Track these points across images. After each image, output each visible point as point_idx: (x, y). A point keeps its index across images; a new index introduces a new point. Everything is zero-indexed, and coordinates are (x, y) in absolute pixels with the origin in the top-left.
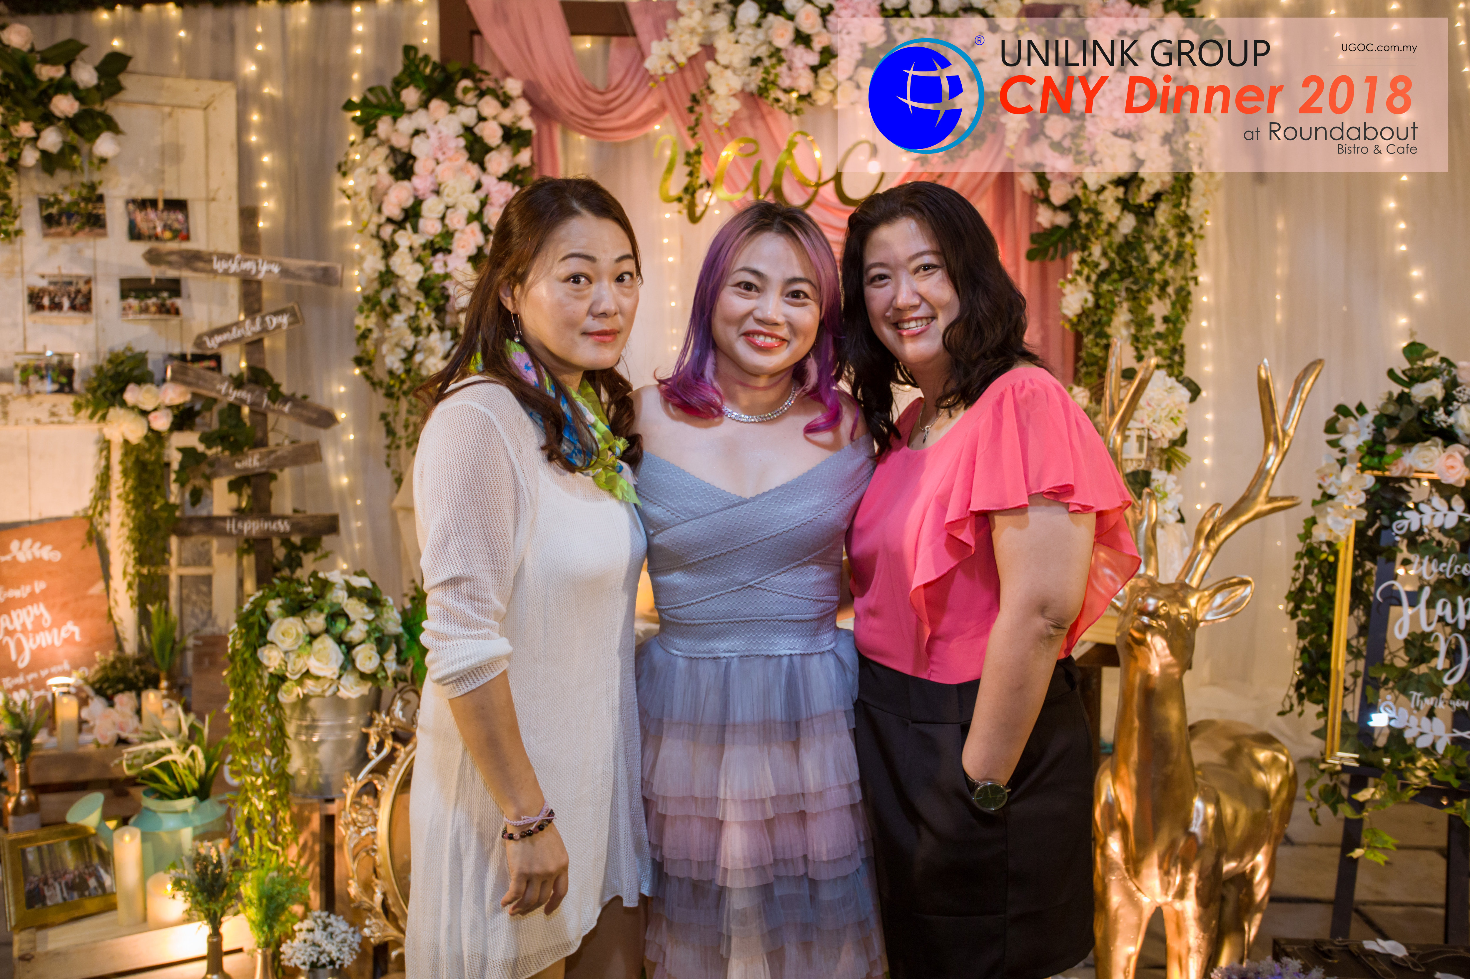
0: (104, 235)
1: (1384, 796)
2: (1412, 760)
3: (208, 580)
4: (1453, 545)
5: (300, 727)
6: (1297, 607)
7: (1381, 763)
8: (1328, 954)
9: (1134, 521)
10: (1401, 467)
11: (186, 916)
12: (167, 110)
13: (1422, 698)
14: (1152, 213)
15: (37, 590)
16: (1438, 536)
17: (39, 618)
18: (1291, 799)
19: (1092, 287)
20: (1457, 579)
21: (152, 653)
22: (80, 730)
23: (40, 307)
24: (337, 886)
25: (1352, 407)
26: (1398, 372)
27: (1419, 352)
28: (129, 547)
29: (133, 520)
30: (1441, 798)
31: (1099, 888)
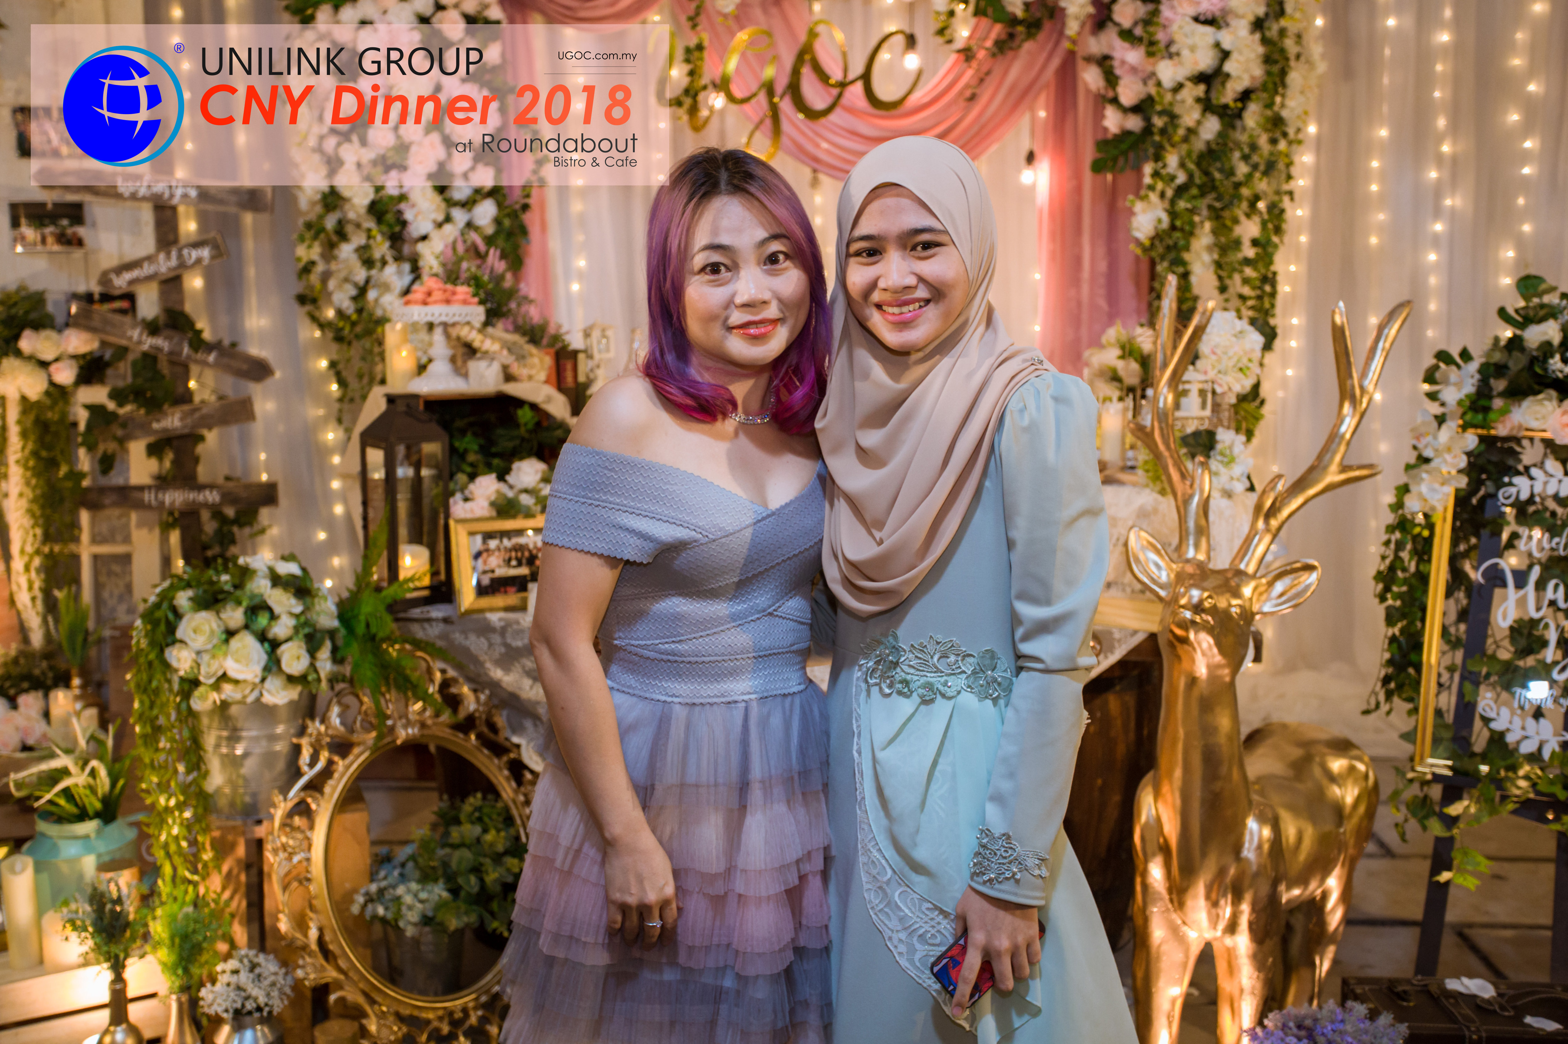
1: (1479, 810)
2: (1513, 768)
3: (126, 559)
5: (220, 738)
6: (1387, 589)
7: (1478, 771)
8: (1403, 996)
9: (1184, 495)
10: (1509, 425)
11: (81, 960)
14: (1239, 115)
16: (1552, 505)
18: (1370, 814)
19: (1167, 205)
21: (60, 646)
24: (268, 921)
25: (1455, 354)
26: (1511, 311)
27: (1535, 287)
28: (27, 522)
29: (34, 489)
30: (1546, 811)
31: (1139, 921)
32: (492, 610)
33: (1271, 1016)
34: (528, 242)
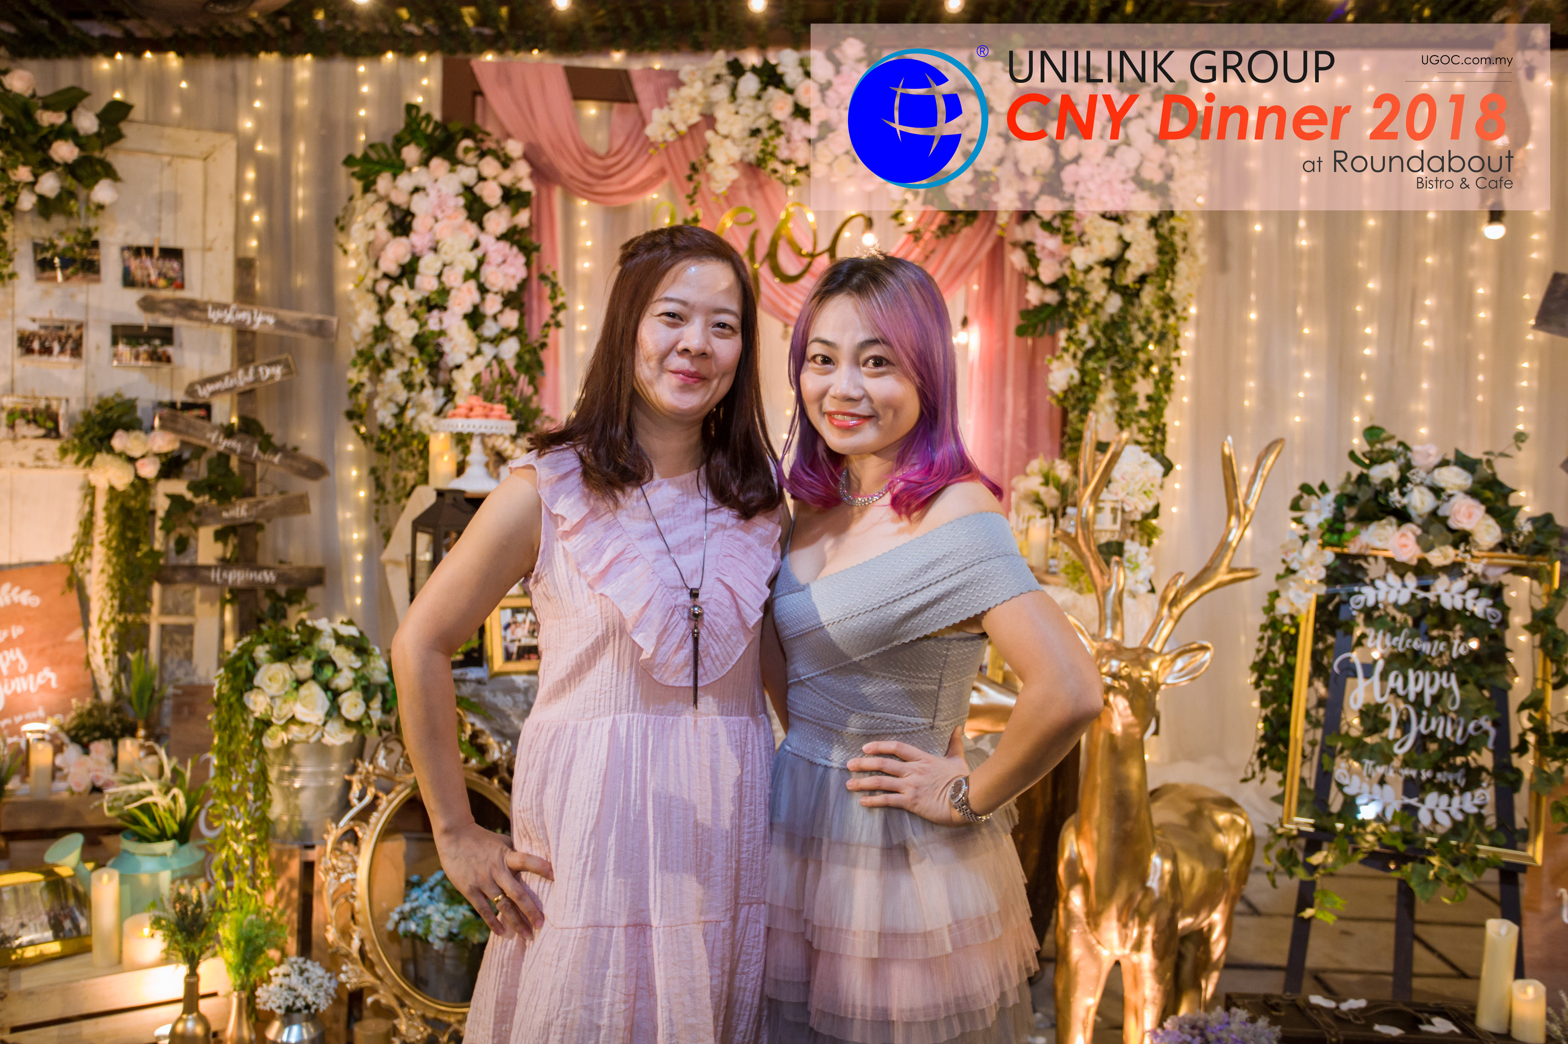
0: (98, 281)
1: (1336, 860)
2: (1363, 825)
3: (188, 630)
4: (1406, 620)
5: (282, 772)
6: (1261, 678)
7: (1334, 828)
8: (1276, 1007)
9: (1103, 587)
10: (1359, 545)
11: (164, 955)
12: (166, 159)
13: (1374, 766)
14: (1137, 294)
15: (15, 635)
16: (1392, 611)
17: (15, 663)
18: (1248, 861)
19: (1078, 364)
20: (1409, 654)
21: (130, 702)
22: (53, 778)
23: (29, 351)
24: (315, 932)
25: (1315, 486)
26: (1359, 454)
27: (1378, 436)
28: (107, 594)
29: (114, 567)
30: (1389, 862)
31: (1061, 941)
32: (517, 673)
33: (1169, 1021)
34: (543, 374)
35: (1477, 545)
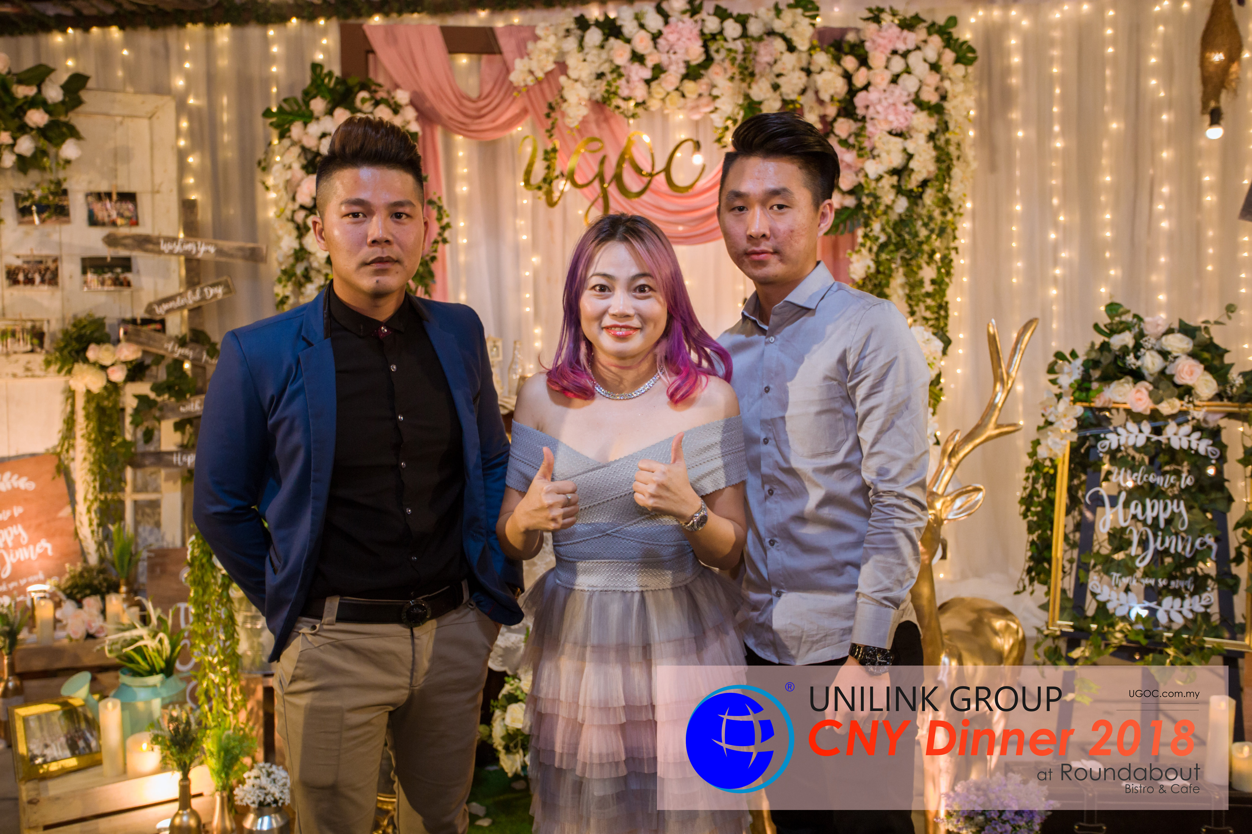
0: (68, 222)
1: (1091, 653)
2: (1112, 625)
3: (156, 504)
4: (1143, 459)
5: (246, 617)
6: (1028, 510)
7: (1089, 628)
10: (1103, 400)
11: (162, 764)
12: (118, 119)
13: (1120, 578)
14: (920, 196)
15: (16, 514)
16: (1131, 452)
17: (18, 537)
18: (1021, 657)
19: (873, 256)
20: (1146, 486)
21: (113, 564)
22: (55, 628)
23: (15, 282)
25: (1067, 353)
26: (1102, 326)
27: (1117, 310)
28: (90, 478)
29: (94, 455)
30: (1134, 654)
34: (434, 282)
35: (1198, 397)
